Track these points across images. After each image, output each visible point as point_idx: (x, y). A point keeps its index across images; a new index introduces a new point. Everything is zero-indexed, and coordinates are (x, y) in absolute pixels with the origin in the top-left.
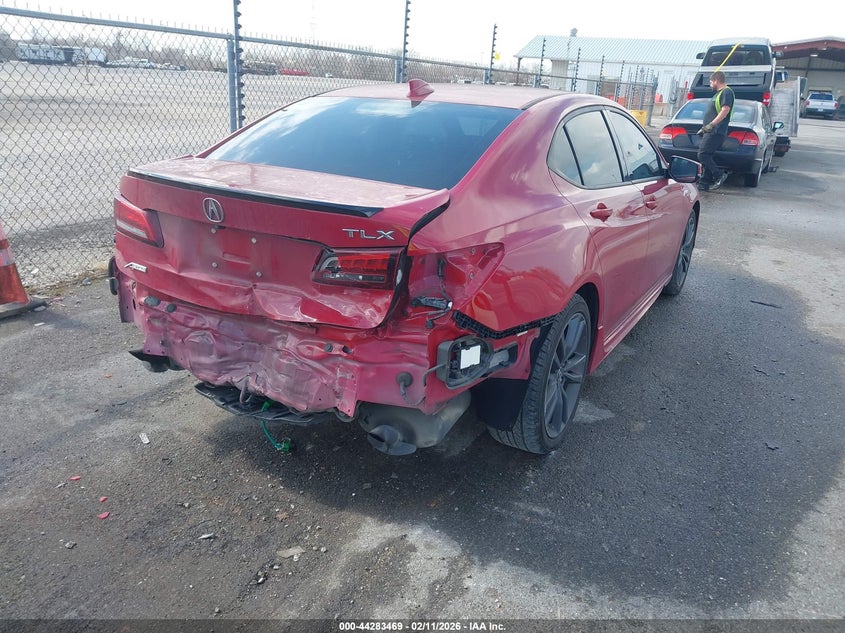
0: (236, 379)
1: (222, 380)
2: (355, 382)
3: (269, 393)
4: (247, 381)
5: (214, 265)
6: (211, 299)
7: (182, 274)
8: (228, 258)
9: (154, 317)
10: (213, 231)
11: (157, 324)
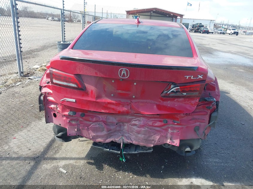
0: (117, 140)
1: (109, 140)
2: (179, 133)
3: (134, 142)
4: (123, 140)
5: (112, 95)
6: (113, 109)
7: (97, 101)
8: (120, 91)
9: (71, 120)
10: (113, 81)
11: (73, 123)
